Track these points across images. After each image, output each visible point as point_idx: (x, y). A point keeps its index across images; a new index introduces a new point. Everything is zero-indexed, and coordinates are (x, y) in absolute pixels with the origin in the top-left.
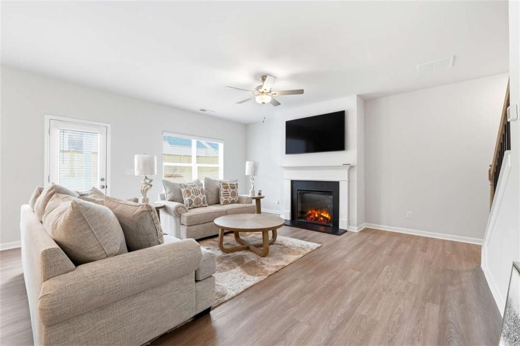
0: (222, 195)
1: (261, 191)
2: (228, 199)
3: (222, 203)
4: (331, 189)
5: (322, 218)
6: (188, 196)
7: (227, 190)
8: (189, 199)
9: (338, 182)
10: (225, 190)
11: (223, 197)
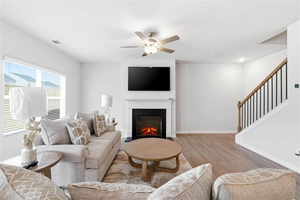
0: (98, 127)
1: (114, 119)
2: (102, 130)
3: (99, 135)
4: (161, 114)
5: (152, 132)
6: (80, 135)
7: (101, 122)
8: (81, 138)
9: (166, 109)
10: (100, 122)
11: (99, 129)
